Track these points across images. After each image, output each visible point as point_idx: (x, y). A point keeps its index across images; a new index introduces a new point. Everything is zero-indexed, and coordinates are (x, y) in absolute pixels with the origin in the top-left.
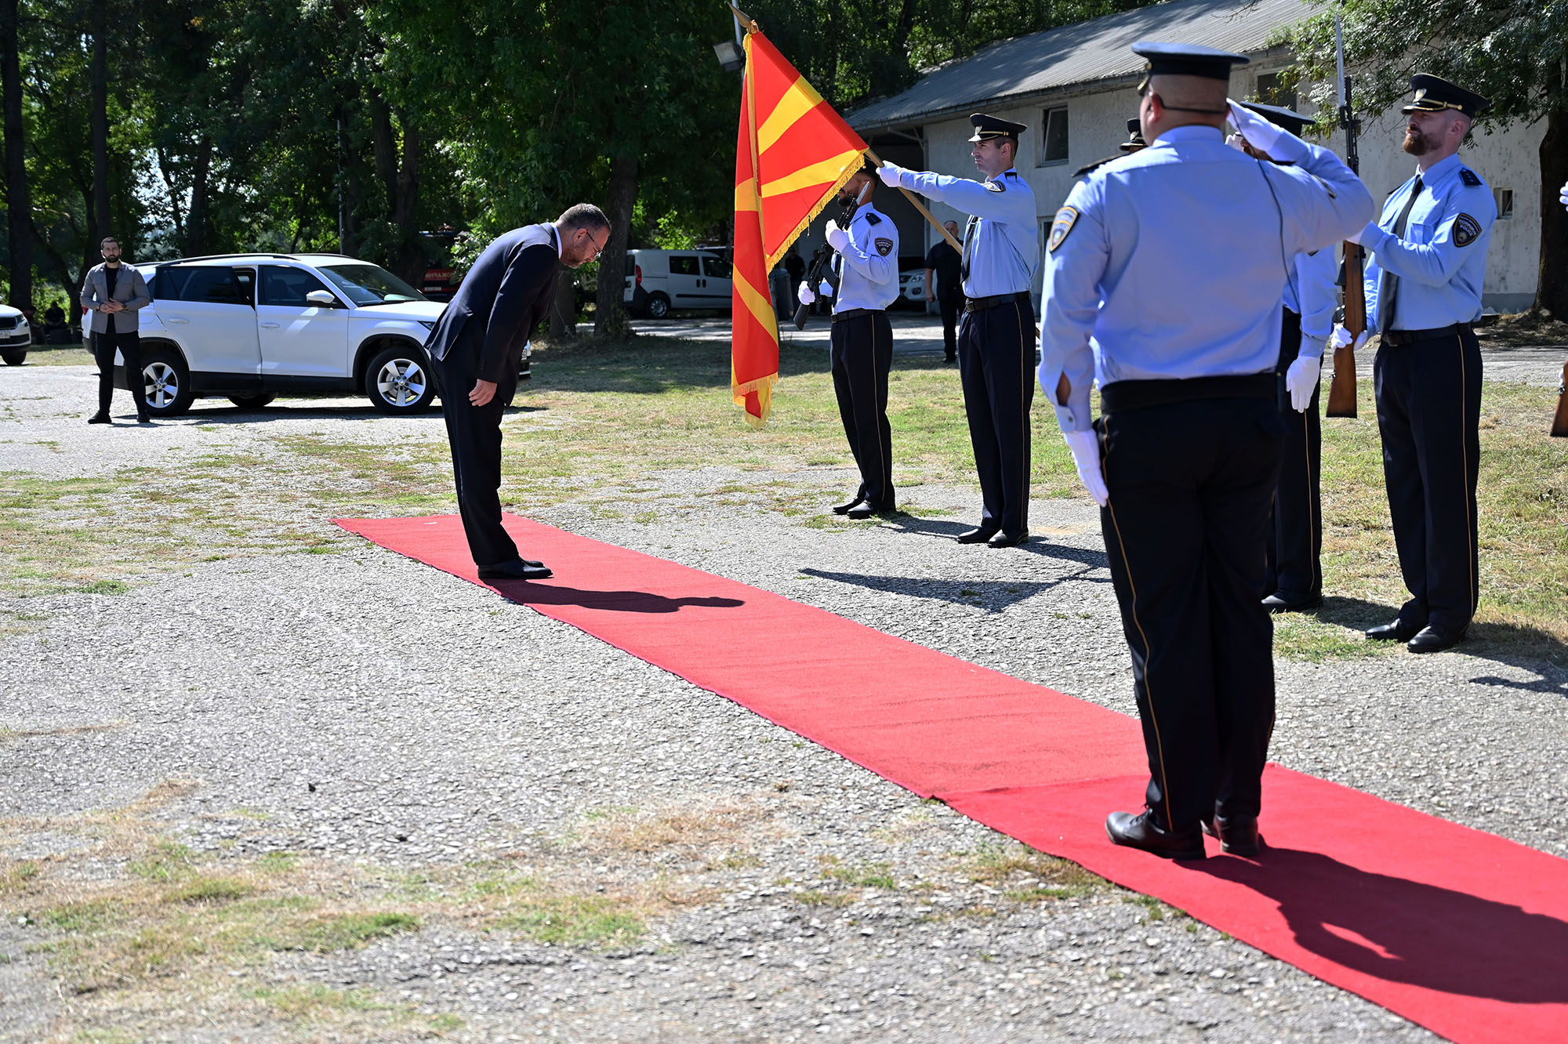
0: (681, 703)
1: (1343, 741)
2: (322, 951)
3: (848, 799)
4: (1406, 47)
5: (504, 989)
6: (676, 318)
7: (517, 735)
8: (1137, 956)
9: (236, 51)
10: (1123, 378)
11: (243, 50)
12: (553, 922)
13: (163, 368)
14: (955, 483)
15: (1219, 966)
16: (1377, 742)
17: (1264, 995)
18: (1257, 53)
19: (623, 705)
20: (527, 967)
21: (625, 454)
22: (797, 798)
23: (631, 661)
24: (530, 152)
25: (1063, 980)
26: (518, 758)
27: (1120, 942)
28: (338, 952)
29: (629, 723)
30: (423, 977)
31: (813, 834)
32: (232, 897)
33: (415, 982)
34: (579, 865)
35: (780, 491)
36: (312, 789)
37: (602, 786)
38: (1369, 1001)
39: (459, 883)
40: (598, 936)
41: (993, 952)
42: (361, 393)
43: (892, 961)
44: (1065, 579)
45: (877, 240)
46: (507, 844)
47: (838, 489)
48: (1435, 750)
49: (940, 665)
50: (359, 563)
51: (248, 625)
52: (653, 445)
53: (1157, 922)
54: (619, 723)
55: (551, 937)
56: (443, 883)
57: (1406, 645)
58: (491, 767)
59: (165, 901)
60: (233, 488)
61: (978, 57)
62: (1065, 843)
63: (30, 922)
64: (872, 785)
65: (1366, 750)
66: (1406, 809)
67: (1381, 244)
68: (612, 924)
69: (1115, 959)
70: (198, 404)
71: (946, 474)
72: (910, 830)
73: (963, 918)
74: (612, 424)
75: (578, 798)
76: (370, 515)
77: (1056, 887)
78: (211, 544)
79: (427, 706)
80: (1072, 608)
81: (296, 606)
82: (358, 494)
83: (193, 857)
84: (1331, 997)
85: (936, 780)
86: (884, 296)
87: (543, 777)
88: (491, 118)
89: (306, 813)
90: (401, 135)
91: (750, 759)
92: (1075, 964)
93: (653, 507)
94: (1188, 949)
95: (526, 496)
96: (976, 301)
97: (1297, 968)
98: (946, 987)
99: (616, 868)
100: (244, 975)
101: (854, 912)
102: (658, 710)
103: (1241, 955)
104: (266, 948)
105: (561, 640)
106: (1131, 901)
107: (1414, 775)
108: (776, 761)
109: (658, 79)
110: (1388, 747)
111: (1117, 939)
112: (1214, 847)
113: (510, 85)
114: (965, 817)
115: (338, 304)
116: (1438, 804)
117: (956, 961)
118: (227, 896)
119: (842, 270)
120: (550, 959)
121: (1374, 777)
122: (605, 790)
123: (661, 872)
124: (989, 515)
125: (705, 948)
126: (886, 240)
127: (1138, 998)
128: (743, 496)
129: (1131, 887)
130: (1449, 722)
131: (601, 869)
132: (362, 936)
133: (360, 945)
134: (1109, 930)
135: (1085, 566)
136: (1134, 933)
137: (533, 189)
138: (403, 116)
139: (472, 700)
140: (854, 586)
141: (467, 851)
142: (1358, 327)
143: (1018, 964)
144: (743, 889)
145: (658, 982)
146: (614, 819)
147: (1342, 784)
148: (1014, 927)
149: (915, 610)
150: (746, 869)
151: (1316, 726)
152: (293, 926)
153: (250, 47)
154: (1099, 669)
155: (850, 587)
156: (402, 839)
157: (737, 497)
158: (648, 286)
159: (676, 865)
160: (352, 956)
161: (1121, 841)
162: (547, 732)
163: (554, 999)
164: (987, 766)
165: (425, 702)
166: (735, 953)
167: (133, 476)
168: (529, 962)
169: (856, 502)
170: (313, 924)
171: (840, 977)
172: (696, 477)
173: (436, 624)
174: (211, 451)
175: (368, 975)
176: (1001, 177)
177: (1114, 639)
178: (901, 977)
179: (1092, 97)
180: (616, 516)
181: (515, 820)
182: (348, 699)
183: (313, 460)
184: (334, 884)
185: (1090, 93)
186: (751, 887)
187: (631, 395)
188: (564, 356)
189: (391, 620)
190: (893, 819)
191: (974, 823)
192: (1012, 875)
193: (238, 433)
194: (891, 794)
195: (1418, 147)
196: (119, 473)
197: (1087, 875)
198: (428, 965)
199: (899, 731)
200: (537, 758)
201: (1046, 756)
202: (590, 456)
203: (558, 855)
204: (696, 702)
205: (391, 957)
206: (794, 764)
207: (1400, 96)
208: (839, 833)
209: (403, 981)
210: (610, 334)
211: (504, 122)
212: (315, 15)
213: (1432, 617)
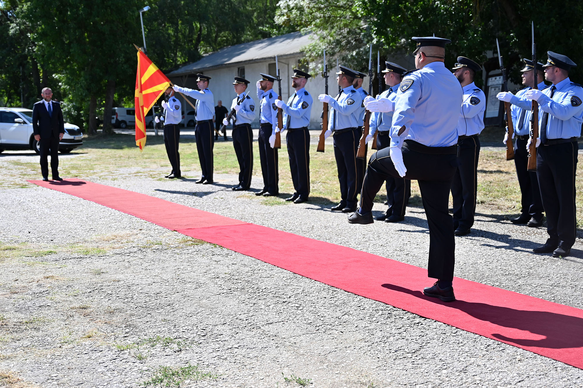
0: (119, 216)
2: (36, 257)
3: (155, 231)
5: (76, 262)
6: (128, 128)
7: (78, 222)
8: (209, 253)
12: (87, 252)
15: (225, 253)
18: (297, 53)
19: (105, 216)
21: (110, 164)
22: (143, 231)
23: (107, 208)
24: (82, 78)
25: (193, 256)
26: (79, 227)
28: (39, 257)
29: (106, 220)
30: (58, 260)
31: (146, 237)
32: (14, 249)
34: (93, 243)
35: (152, 173)
36: (29, 233)
39: (65, 247)
40: (97, 253)
41: (180, 253)
42: (32, 149)
43: (159, 255)
44: (220, 190)
45: (175, 106)
46: (76, 240)
48: (289, 220)
49: (184, 208)
50: (36, 190)
52: (118, 162)
53: (215, 248)
54: (104, 219)
55: (86, 254)
56: (62, 247)
61: (220, 51)
62: (201, 237)
64: (161, 229)
65: (274, 221)
67: (286, 108)
68: (100, 252)
69: (204, 254)
72: (168, 236)
73: (175, 248)
74: (107, 157)
75: (93, 233)
76: (37, 179)
77: (196, 243)
80: (219, 197)
81: (20, 199)
82: (33, 174)
83: (3, 243)
85: (176, 228)
86: (177, 120)
87: (85, 229)
88: (70, 67)
89: (29, 236)
90: (41, 71)
91: (134, 225)
92: (196, 254)
93: (117, 177)
94: (220, 251)
95: (81, 175)
96: (199, 122)
98: (169, 258)
99: (101, 244)
100: (19, 260)
101: (153, 248)
102: (113, 217)
103: (230, 252)
104: (23, 256)
105: (90, 204)
106: (211, 245)
107: (282, 225)
108: (140, 225)
109: (121, 57)
111: (206, 250)
113: (76, 58)
114: (181, 233)
115: (24, 123)
117: (172, 255)
119: (166, 114)
120: (86, 257)
121: (273, 225)
122: (100, 231)
123: (111, 244)
124: (203, 176)
125: (119, 255)
126: (178, 106)
127: (207, 258)
131: (97, 244)
132: (45, 254)
133: (44, 256)
135: (225, 188)
136: (210, 249)
137: (83, 89)
138: (42, 66)
139: (67, 216)
141: (67, 242)
142: (281, 127)
143: (184, 255)
144: (129, 246)
145: (109, 260)
146: (101, 236)
147: (266, 227)
149: (180, 198)
150: (130, 243)
151: (265, 217)
152: (29, 253)
154: (221, 208)
155: (165, 193)
156: (52, 240)
157: (140, 174)
158: (120, 119)
159: (115, 243)
160: (42, 257)
162: (86, 222)
163: (87, 263)
164: (189, 225)
165: (56, 217)
166: (126, 255)
168: (81, 258)
169: (171, 175)
170: (33, 253)
171: (147, 258)
172: (129, 170)
173: (57, 202)
175: (47, 260)
176: (204, 90)
177: (227, 202)
178: (160, 257)
179: (252, 64)
180: (106, 179)
181: (78, 237)
182: (36, 217)
183: (19, 167)
184: (37, 247)
185: (251, 63)
186: (131, 245)
188: (93, 139)
189: (45, 202)
190: (165, 234)
192: (188, 242)
194: (165, 230)
195: (295, 86)
198: (59, 258)
199: (170, 219)
200: (84, 226)
201: (202, 223)
202: (99, 165)
203: (88, 242)
204: (123, 215)
205: (51, 257)
206: (144, 226)
208: (152, 237)
209: (54, 261)
210: (107, 133)
211: (74, 69)
212: (14, 34)
213: (300, 196)
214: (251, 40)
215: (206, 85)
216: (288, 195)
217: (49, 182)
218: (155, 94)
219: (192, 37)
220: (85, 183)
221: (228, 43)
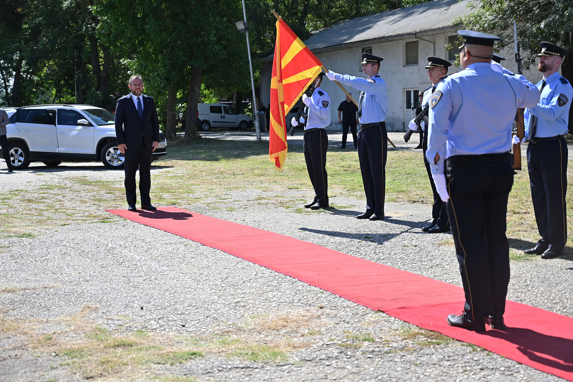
0: (272, 277)
1: (525, 290)
2: (171, 364)
3: (347, 311)
4: (509, 26)
5: (243, 377)
6: (213, 131)
7: (212, 289)
8: (471, 364)
9: (36, 22)
10: (457, 154)
11: (39, 22)
12: (252, 353)
13: (18, 150)
14: (349, 196)
15: (502, 366)
16: (538, 290)
17: (521, 376)
18: (448, 27)
19: (249, 278)
20: (248, 369)
21: (213, 184)
22: (327, 311)
23: (246, 263)
24: (159, 64)
25: (447, 371)
26: (216, 297)
27: (463, 359)
28: (177, 364)
29: (254, 285)
30: (211, 373)
31: (338, 324)
32: (129, 346)
33: (209, 374)
34: (254, 335)
35: (280, 199)
36: (142, 308)
37: (251, 307)
38: (559, 377)
39: (211, 341)
40: (271, 358)
41: (418, 363)
42: (99, 161)
43: (382, 366)
44: (403, 232)
45: (323, 102)
46: (223, 327)
47: (303, 198)
48: (560, 293)
49: (364, 264)
50: (124, 226)
51: (90, 250)
52: (223, 181)
53: (476, 352)
54: (250, 285)
55: (254, 359)
56: (205, 341)
57: (540, 256)
58: (207, 301)
59: (105, 347)
60: (60, 197)
61: (334, 27)
62: (433, 326)
63: (57, 355)
64: (354, 306)
65: (535, 293)
66: (555, 314)
68: (275, 355)
69: (464, 365)
70: (32, 165)
71: (344, 193)
72: (374, 322)
73: (404, 351)
74: (203, 173)
75: (245, 311)
76: (120, 208)
77: (434, 341)
78: (61, 219)
79: (174, 279)
80: (409, 243)
81: (106, 242)
82: (111, 200)
83: (110, 332)
84: (546, 376)
85: (379, 304)
86: (324, 123)
87: (228, 304)
88: (143, 50)
89: (144, 317)
91: (305, 297)
92: (450, 366)
93: (231, 205)
94: (489, 361)
95: (179, 201)
96: (364, 125)
97: (531, 367)
98: (405, 375)
99: (268, 336)
100: (146, 372)
101: (363, 350)
102: (263, 280)
103: (509, 363)
104: (150, 363)
105: (216, 255)
106: (464, 345)
107: (555, 302)
108: (316, 298)
109: (212, 35)
110: (542, 292)
111: (463, 358)
112: (489, 327)
113: (152, 37)
114: (393, 317)
115: (90, 125)
116: (566, 312)
117: (406, 366)
118: (128, 346)
119: (309, 113)
120: (256, 366)
121: (540, 303)
122: (253, 308)
123: (285, 337)
124: (369, 208)
125: (312, 362)
126: (326, 102)
127: (476, 377)
128: (266, 201)
129: (462, 340)
130: (563, 284)
131: (262, 336)
132: (184, 359)
133: (184, 362)
134: (459, 355)
135: (410, 227)
136: (468, 356)
137: (161, 79)
139: (190, 277)
140: (322, 235)
141: (210, 330)
142: (522, 136)
143: (429, 367)
144: (318, 342)
145: (299, 374)
146: (261, 319)
147: (529, 305)
148: (423, 354)
149: (349, 244)
150: (317, 336)
152: (158, 355)
153: (41, 20)
154: (426, 265)
155: (321, 235)
156: (184, 326)
157: (263, 201)
159: (290, 335)
160: (182, 366)
161: (453, 325)
162: (223, 288)
163: (263, 380)
164: (396, 299)
165: (172, 277)
166: (323, 364)
167: (16, 193)
168: (248, 367)
169: (314, 203)
170: (165, 355)
171: (365, 371)
172: (244, 194)
173: (164, 249)
174: (44, 183)
175: (191, 372)
176: (374, 77)
177: (428, 254)
178: (387, 371)
180: (218, 208)
181: (223, 319)
182: (142, 276)
183: (87, 187)
184: (165, 341)
185: (381, 42)
186: (321, 341)
187: (206, 162)
188: (175, 145)
189: (146, 248)
190: (366, 318)
191: (397, 319)
192: (417, 337)
193: (52, 176)
194: (362, 309)
195: (544, 69)
196: (10, 191)
197: (445, 337)
198: (212, 368)
199: (358, 287)
200: (223, 297)
201: (417, 296)
202: (199, 185)
203: (244, 331)
204: (277, 277)
205: (197, 366)
206: (322, 299)
207: (507, 45)
208: (348, 323)
209: (204, 374)
210: (191, 137)
211: (148, 52)
212: (68, 8)
213: (550, 246)
214: (374, 13)
215: (376, 69)
216: (531, 245)
217: (138, 214)
218: (300, 84)
219: (297, 8)
220: (190, 216)
221: (347, 15)
